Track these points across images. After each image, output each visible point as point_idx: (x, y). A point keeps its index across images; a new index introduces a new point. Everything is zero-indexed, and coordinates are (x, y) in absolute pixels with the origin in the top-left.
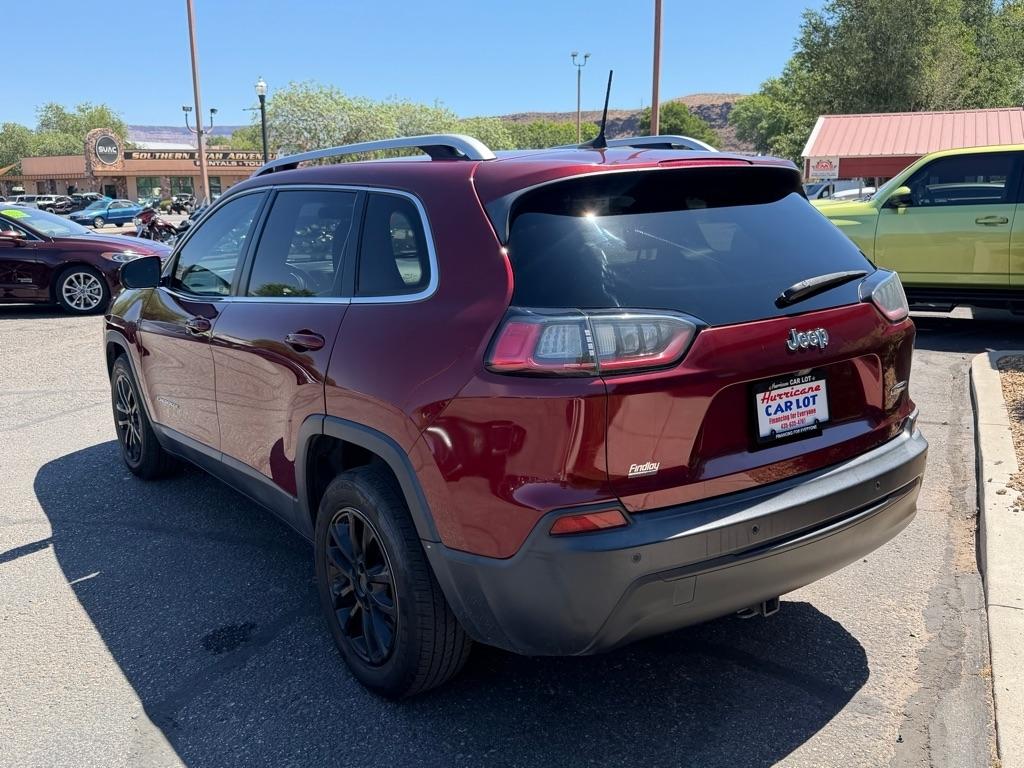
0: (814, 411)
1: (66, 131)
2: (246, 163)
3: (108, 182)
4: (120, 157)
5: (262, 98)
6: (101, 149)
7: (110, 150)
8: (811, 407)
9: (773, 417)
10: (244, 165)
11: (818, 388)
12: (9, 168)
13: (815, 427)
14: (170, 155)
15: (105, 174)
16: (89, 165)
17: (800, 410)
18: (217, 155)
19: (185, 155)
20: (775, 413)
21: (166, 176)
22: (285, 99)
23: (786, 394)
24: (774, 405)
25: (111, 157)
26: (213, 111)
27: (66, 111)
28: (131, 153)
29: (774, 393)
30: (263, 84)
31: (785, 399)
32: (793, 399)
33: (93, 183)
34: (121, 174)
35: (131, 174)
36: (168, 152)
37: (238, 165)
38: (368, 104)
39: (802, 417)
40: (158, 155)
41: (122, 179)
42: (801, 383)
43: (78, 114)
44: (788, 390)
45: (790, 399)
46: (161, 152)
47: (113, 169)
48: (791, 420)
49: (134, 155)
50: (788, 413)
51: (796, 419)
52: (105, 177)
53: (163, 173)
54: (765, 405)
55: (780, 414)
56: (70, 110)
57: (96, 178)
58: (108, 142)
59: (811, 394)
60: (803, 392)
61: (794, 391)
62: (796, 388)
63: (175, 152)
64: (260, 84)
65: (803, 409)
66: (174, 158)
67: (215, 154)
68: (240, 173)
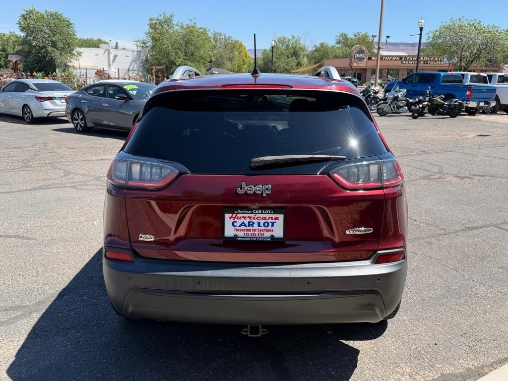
0: (273, 230)
1: (346, 46)
2: (429, 62)
3: (358, 72)
4: (366, 59)
5: (421, 29)
6: (358, 55)
7: (362, 55)
8: (270, 227)
9: (238, 228)
10: (427, 63)
11: (277, 218)
12: (319, 64)
13: (270, 239)
14: (390, 58)
15: (357, 68)
16: (351, 63)
17: (260, 228)
18: (414, 58)
19: (398, 58)
20: (240, 226)
21: (386, 69)
22: (447, 29)
23: (250, 218)
24: (239, 222)
25: (361, 59)
26: (388, 37)
27: (348, 36)
28: (371, 57)
29: (239, 215)
30: (423, 21)
31: (248, 220)
32: (256, 221)
33: (351, 72)
34: (364, 68)
35: (369, 68)
36: (389, 56)
37: (424, 63)
38: (496, 29)
39: (261, 232)
40: (384, 58)
41: (365, 70)
42: (262, 213)
43: (354, 38)
44: (253, 215)
45: (253, 221)
46: (386, 56)
47: (361, 65)
48: (252, 232)
49: (373, 58)
50: (251, 228)
51: (257, 233)
52: (357, 69)
53: (385, 67)
54: (232, 220)
55: (243, 227)
56: (351, 36)
57: (353, 69)
58: (361, 52)
59: (270, 220)
60: (265, 218)
61: (256, 217)
62: (258, 215)
63: (392, 56)
64: (421, 22)
65: (263, 228)
66: (391, 59)
67: (413, 58)
68: (423, 68)
